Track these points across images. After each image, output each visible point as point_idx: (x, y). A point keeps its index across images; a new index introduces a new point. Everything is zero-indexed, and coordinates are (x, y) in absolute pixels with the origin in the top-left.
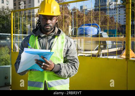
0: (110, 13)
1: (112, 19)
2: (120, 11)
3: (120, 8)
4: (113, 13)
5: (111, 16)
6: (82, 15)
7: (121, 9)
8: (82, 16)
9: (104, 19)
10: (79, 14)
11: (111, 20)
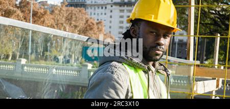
0: (93, 14)
1: (100, 27)
2: (111, 11)
3: (112, 6)
4: (98, 14)
5: (98, 20)
6: (42, 11)
7: (114, 7)
8: (41, 14)
9: (85, 24)
10: (34, 8)
11: (98, 28)
